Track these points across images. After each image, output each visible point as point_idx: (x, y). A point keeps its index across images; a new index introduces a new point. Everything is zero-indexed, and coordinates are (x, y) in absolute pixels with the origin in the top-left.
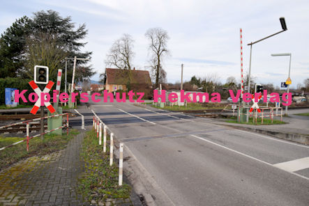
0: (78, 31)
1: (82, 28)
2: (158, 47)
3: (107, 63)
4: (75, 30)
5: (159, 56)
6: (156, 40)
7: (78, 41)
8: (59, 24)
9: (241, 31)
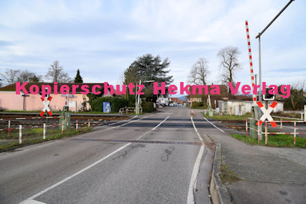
0: (164, 63)
1: (166, 61)
2: (229, 63)
4: (161, 63)
5: (230, 71)
6: (227, 57)
7: (164, 70)
8: (153, 61)
9: (247, 24)
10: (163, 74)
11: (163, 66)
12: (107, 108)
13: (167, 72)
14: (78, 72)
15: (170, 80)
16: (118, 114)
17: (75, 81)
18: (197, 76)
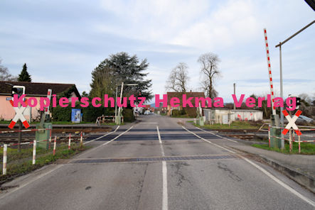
0: (141, 64)
1: (144, 62)
2: (209, 70)
3: (167, 88)
4: (138, 64)
5: (211, 78)
6: (207, 64)
7: (142, 72)
8: (129, 61)
9: (265, 31)
10: (140, 76)
11: (141, 68)
12: (77, 117)
13: (145, 75)
14: (25, 67)
15: (149, 85)
16: (96, 125)
17: (19, 80)
18: (177, 81)
